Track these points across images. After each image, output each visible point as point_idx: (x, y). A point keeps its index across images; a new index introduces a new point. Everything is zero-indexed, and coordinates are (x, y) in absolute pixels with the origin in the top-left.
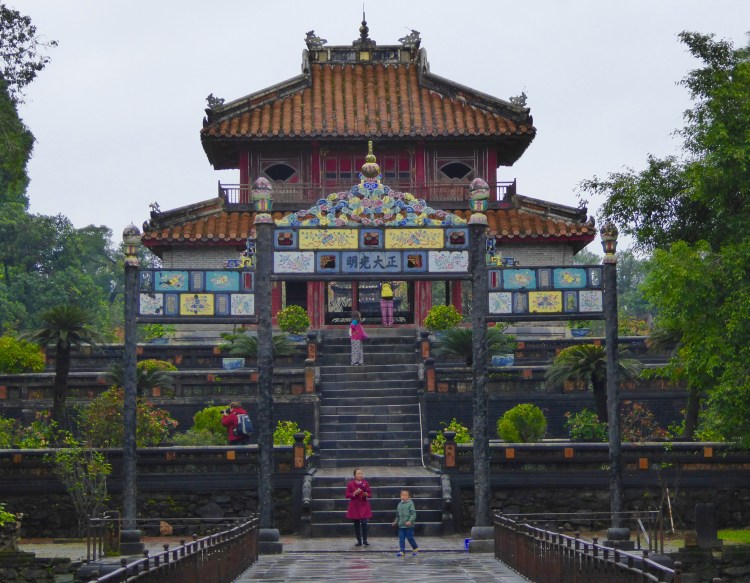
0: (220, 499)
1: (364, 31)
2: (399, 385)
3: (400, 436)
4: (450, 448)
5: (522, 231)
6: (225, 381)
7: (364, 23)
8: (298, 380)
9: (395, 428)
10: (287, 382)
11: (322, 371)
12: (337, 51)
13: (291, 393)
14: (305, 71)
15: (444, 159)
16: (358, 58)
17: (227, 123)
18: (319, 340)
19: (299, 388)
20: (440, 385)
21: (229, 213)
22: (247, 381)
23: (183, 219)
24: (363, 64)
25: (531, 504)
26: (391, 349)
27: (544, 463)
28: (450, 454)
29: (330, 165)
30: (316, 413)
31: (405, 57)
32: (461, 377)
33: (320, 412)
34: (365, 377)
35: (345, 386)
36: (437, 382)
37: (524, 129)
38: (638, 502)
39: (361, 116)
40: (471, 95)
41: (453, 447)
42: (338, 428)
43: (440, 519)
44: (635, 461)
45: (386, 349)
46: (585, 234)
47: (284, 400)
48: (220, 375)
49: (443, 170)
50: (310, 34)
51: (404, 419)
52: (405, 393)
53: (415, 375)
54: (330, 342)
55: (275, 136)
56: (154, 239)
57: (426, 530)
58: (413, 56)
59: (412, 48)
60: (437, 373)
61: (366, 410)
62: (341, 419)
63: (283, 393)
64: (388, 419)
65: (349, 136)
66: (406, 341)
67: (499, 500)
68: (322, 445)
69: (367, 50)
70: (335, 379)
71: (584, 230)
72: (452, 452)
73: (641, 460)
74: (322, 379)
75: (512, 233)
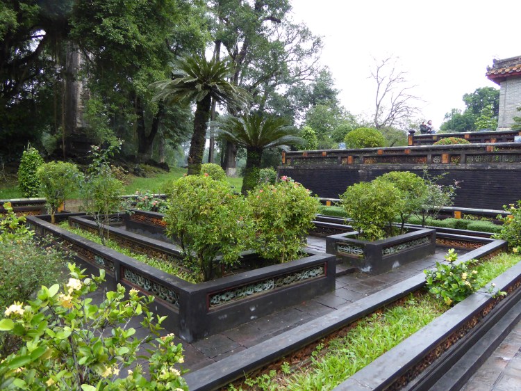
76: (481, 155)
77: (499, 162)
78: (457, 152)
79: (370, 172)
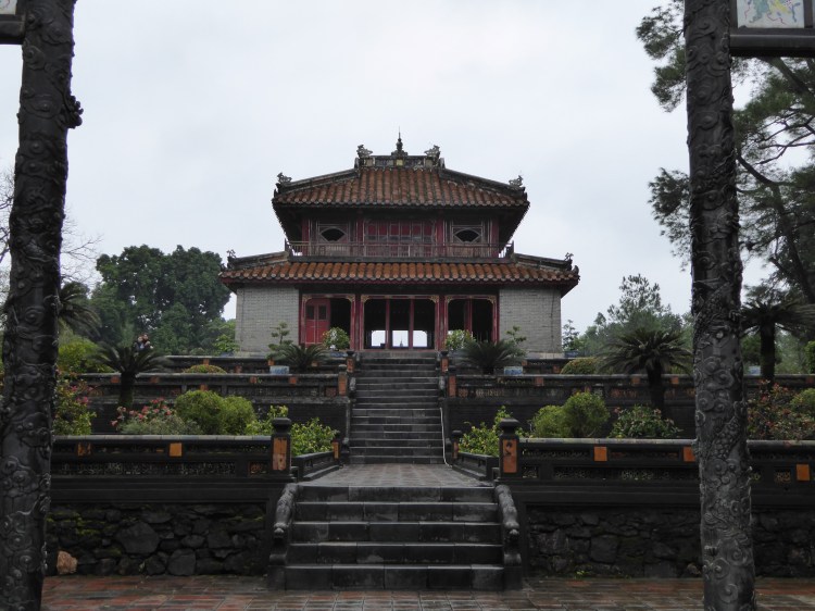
0: (153, 517)
1: (400, 145)
2: (422, 393)
3: (423, 436)
4: (510, 445)
5: (522, 276)
6: (265, 383)
7: (400, 140)
8: (332, 384)
9: (418, 429)
10: (322, 385)
11: (357, 382)
12: (379, 158)
13: (325, 396)
14: (356, 166)
15: (458, 227)
16: (395, 164)
17: (293, 195)
18: (358, 359)
19: (333, 391)
20: (461, 391)
21: (292, 263)
22: (285, 384)
23: (254, 264)
24: (397, 167)
25: (635, 533)
26: (416, 368)
27: (649, 469)
28: (509, 454)
29: (372, 231)
30: (348, 414)
31: (429, 164)
32: (480, 383)
33: (352, 414)
34: (394, 387)
35: (377, 394)
36: (458, 387)
37: (521, 202)
38: (799, 531)
39: (395, 193)
40: (479, 181)
41: (514, 443)
42: (368, 428)
43: (498, 561)
44: (791, 469)
45: (412, 368)
46: (571, 279)
47: (318, 402)
48: (262, 378)
49: (458, 235)
50: (360, 147)
51: (427, 421)
52: (427, 400)
53: (437, 386)
54: (367, 361)
55: (328, 204)
56: (229, 277)
57: (477, 581)
58: (434, 163)
59: (434, 157)
60: (458, 379)
61: (393, 413)
62: (371, 420)
63: (318, 396)
64: (413, 421)
65: (386, 205)
66: (428, 362)
67: (585, 525)
68: (352, 443)
69: (401, 158)
70: (369, 388)
71: (571, 276)
72: (513, 451)
73: (798, 466)
74: (357, 387)
75: (513, 277)
76: (244, 387)
77: (263, 395)
78: (217, 383)
79: (101, 409)
